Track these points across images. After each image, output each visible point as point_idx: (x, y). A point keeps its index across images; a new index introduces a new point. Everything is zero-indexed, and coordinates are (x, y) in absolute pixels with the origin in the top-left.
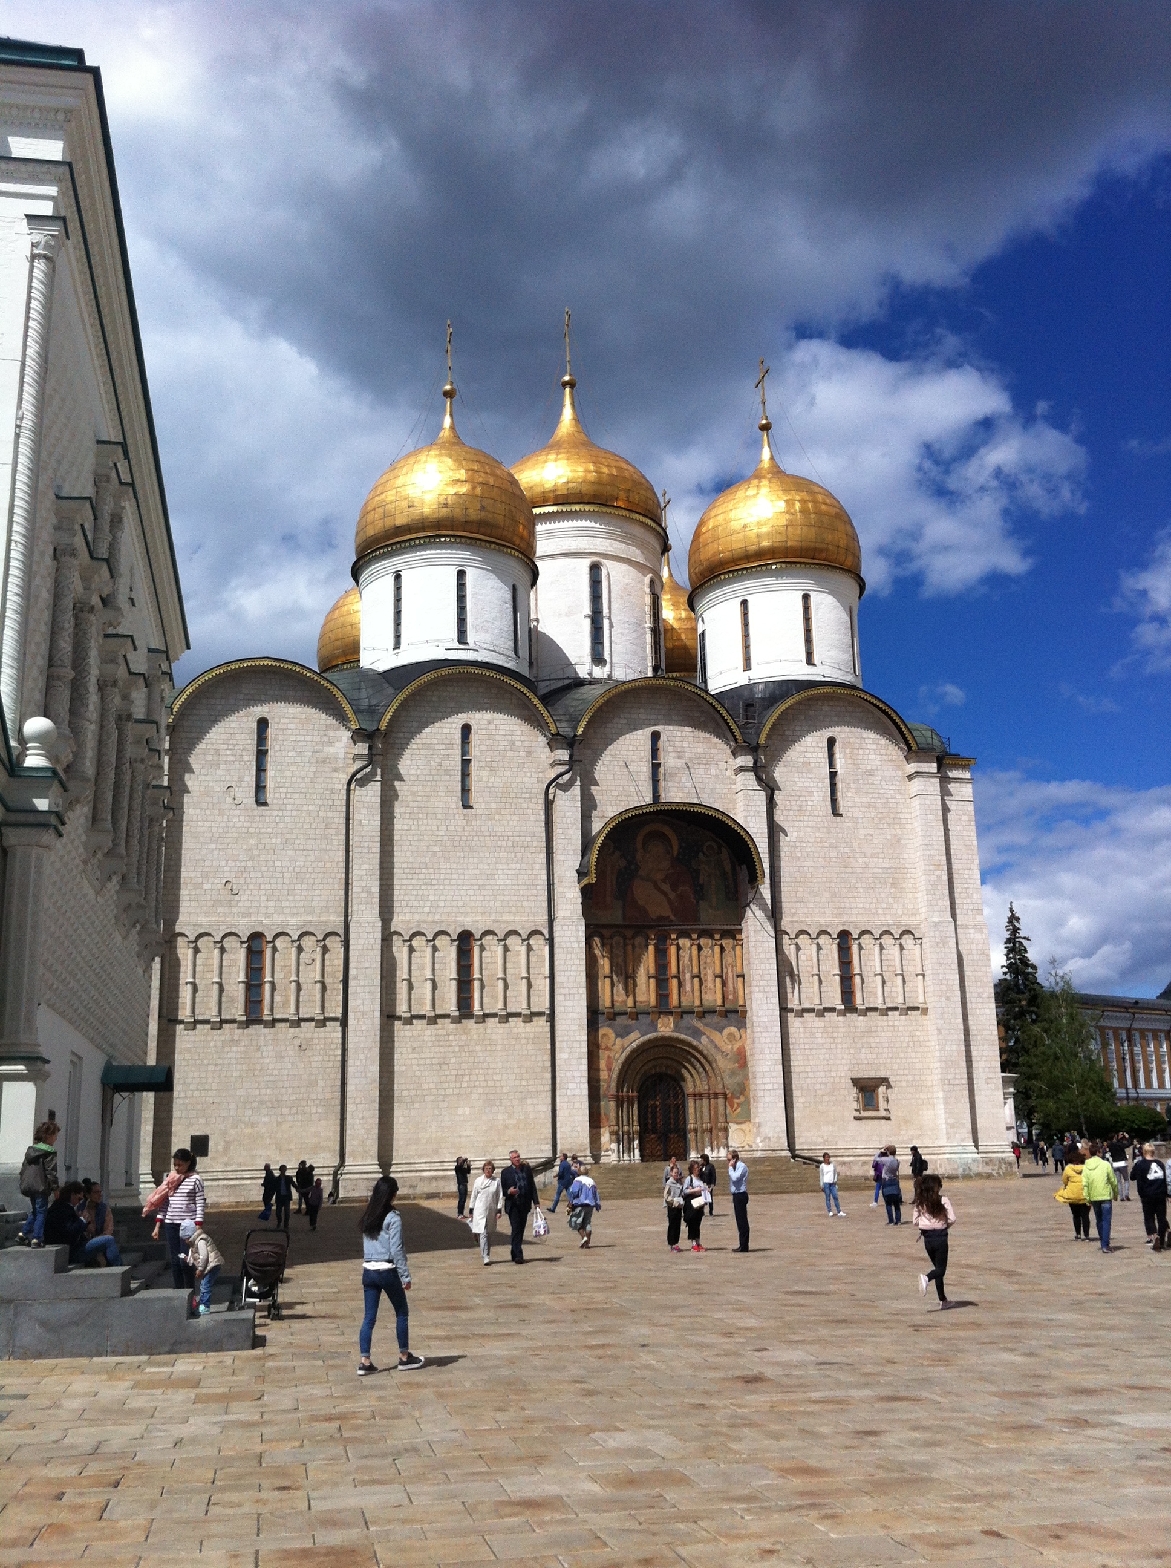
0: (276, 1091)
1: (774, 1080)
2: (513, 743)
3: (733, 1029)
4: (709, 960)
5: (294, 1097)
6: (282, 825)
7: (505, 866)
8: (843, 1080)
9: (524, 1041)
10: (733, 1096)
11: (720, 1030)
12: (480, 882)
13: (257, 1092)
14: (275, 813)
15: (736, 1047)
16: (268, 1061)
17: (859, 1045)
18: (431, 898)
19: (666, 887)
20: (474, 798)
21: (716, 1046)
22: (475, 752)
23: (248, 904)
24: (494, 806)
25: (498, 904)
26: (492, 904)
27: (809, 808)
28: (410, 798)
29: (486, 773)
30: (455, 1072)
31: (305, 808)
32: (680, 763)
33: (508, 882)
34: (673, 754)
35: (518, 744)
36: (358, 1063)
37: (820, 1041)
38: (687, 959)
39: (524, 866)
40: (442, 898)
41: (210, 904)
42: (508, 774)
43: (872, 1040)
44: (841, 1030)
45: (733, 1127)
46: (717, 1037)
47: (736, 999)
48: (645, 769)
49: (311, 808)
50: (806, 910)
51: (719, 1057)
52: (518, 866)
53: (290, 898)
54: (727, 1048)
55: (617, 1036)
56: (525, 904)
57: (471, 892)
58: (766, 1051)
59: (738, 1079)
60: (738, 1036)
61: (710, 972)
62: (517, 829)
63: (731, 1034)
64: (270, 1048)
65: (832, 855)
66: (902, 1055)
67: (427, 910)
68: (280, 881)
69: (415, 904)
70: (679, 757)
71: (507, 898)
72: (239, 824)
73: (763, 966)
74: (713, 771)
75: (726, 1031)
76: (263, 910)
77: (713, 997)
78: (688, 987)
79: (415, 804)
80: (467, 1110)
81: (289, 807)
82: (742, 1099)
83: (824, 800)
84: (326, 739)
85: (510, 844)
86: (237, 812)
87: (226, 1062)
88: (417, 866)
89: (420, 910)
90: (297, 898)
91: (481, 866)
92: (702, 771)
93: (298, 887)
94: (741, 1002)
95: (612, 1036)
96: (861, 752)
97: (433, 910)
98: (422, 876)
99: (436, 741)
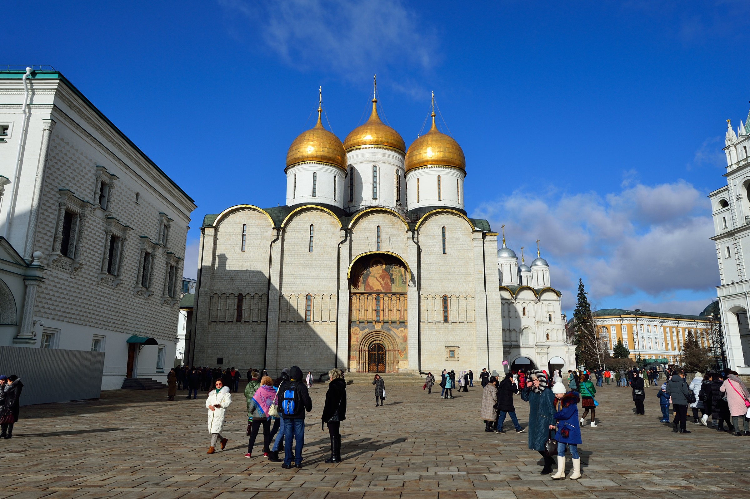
0: (245, 345)
1: (415, 347)
2: (328, 230)
3: (402, 329)
4: (395, 305)
5: (250, 347)
6: (249, 259)
7: (323, 272)
8: (442, 347)
9: (328, 331)
10: (401, 352)
11: (398, 329)
12: (315, 278)
13: (239, 345)
14: (247, 255)
15: (403, 335)
16: (242, 335)
17: (449, 335)
18: (298, 283)
19: (380, 280)
20: (314, 249)
21: (396, 334)
22: (315, 234)
23: (238, 284)
24: (320, 252)
25: (320, 285)
26: (318, 285)
27: (434, 252)
28: (292, 250)
29: (318, 241)
30: (303, 341)
31: (257, 253)
32: (387, 237)
33: (325, 278)
34: (385, 234)
35: (329, 231)
36: (270, 336)
37: (434, 333)
38: (387, 305)
39: (330, 272)
40: (302, 283)
41: (226, 284)
42: (325, 241)
43: (453, 333)
44: (442, 329)
45: (400, 362)
46: (396, 330)
47: (404, 318)
48: (374, 239)
49: (259, 253)
50: (431, 288)
51: (396, 338)
52: (328, 272)
53: (252, 282)
54: (400, 335)
55: (360, 330)
56: (330, 285)
57: (312, 281)
58: (413, 337)
59: (403, 346)
60: (404, 331)
61: (395, 309)
62: (328, 260)
63: (402, 330)
64: (243, 331)
65: (442, 268)
66: (465, 339)
67: (296, 287)
68: (248, 277)
69: (293, 285)
70: (387, 234)
71: (324, 283)
72: (236, 259)
73: (413, 307)
74: (399, 239)
75: (400, 329)
76: (242, 286)
77: (395, 318)
78: (387, 314)
79: (294, 252)
80: (307, 353)
81: (252, 253)
82: (404, 352)
83: (440, 248)
84: (265, 230)
85: (326, 265)
86: (235, 255)
87: (229, 335)
88: (293, 272)
89: (294, 287)
90: (254, 283)
91: (315, 272)
92: (395, 239)
93: (254, 279)
94: (406, 319)
95: (359, 330)
96: (455, 231)
97: (298, 287)
98: (295, 276)
99: (301, 230)
